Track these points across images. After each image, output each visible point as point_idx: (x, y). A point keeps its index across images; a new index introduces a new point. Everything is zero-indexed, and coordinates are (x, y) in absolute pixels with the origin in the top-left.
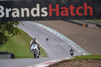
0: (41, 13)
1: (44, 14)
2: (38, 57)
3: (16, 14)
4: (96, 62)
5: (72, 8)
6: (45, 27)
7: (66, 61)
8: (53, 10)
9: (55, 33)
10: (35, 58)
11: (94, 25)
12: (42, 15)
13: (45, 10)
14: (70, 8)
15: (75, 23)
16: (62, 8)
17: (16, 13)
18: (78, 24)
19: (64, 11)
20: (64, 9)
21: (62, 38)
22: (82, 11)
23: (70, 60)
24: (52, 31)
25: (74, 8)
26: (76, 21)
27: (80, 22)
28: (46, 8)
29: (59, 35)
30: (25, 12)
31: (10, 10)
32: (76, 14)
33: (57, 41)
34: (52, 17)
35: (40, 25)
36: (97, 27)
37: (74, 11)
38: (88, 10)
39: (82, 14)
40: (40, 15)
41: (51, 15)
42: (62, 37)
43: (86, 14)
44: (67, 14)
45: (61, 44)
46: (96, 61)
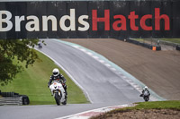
0: (78, 24)
1: (83, 26)
2: (64, 103)
3: (32, 26)
4: (174, 114)
5: (133, 16)
6: (84, 50)
7: (121, 111)
8: (98, 20)
9: (102, 61)
10: (58, 104)
11: (171, 49)
12: (80, 29)
13: (84, 20)
14: (129, 17)
15: (137, 43)
16: (115, 17)
17: (34, 25)
18: (143, 45)
19: (119, 22)
20: (120, 19)
21: (113, 69)
22: (150, 22)
23: (127, 110)
24: (96, 56)
25: (137, 17)
26: (141, 40)
27: (147, 42)
28: (87, 17)
29: (109, 64)
30: (50, 22)
31: (23, 18)
32: (140, 28)
33: (105, 75)
34: (97, 33)
35: (76, 46)
36: (177, 52)
37: (137, 22)
38: (162, 21)
39: (151, 28)
40: (77, 28)
41: (95, 28)
42: (115, 68)
43: (158, 27)
44: (124, 28)
45: (113, 80)
46: (175, 112)
